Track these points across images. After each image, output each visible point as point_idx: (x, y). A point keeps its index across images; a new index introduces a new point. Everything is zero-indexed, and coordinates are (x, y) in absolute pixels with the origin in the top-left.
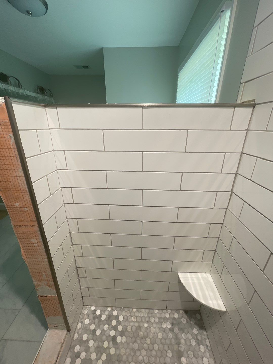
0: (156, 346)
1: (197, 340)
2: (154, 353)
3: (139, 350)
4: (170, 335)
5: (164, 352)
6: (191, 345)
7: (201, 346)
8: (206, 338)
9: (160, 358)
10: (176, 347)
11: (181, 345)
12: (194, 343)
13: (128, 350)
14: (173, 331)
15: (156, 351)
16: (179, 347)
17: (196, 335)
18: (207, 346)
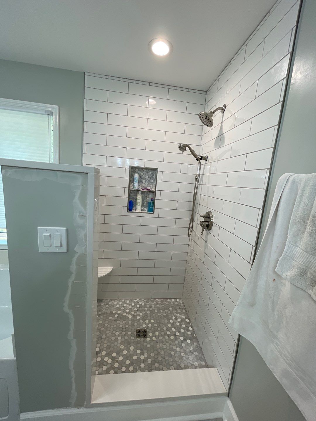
0: (106, 325)
1: (107, 304)
2: (109, 326)
3: (106, 335)
4: (102, 317)
5: (109, 320)
6: (108, 308)
7: (110, 303)
8: (106, 300)
9: (111, 323)
10: (108, 314)
11: (108, 312)
12: (108, 306)
13: (105, 342)
14: (100, 315)
15: (108, 325)
16: (108, 313)
17: (104, 304)
18: (110, 301)
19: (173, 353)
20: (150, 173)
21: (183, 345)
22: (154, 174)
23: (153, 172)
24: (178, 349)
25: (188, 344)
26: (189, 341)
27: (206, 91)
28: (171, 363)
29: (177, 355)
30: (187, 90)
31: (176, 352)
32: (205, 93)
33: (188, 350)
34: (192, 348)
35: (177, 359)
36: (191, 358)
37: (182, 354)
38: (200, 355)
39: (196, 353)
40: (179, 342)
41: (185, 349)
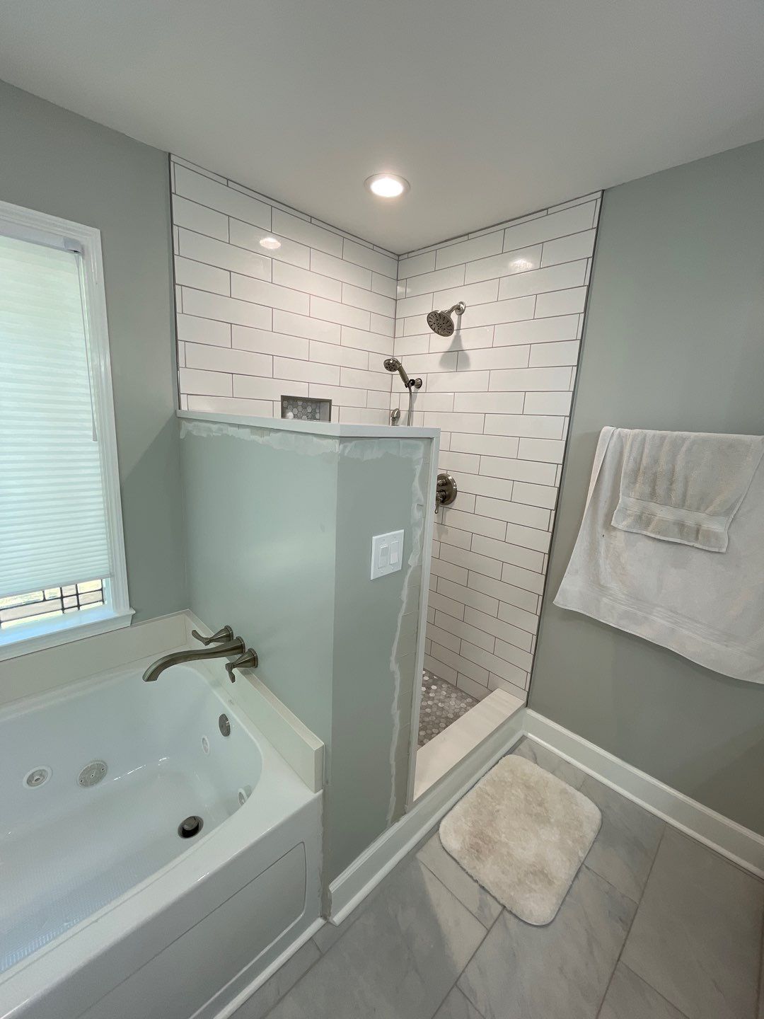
19: (428, 710)
20: (309, 410)
21: (431, 695)
22: (317, 411)
23: (314, 406)
24: (430, 703)
25: (436, 691)
26: (434, 687)
27: (399, 256)
28: (437, 721)
29: (435, 709)
30: (371, 246)
31: (431, 707)
32: (397, 258)
33: (441, 697)
34: (445, 693)
35: (438, 713)
36: (452, 703)
37: (440, 704)
38: (460, 694)
39: (454, 695)
40: (424, 695)
41: (438, 697)
